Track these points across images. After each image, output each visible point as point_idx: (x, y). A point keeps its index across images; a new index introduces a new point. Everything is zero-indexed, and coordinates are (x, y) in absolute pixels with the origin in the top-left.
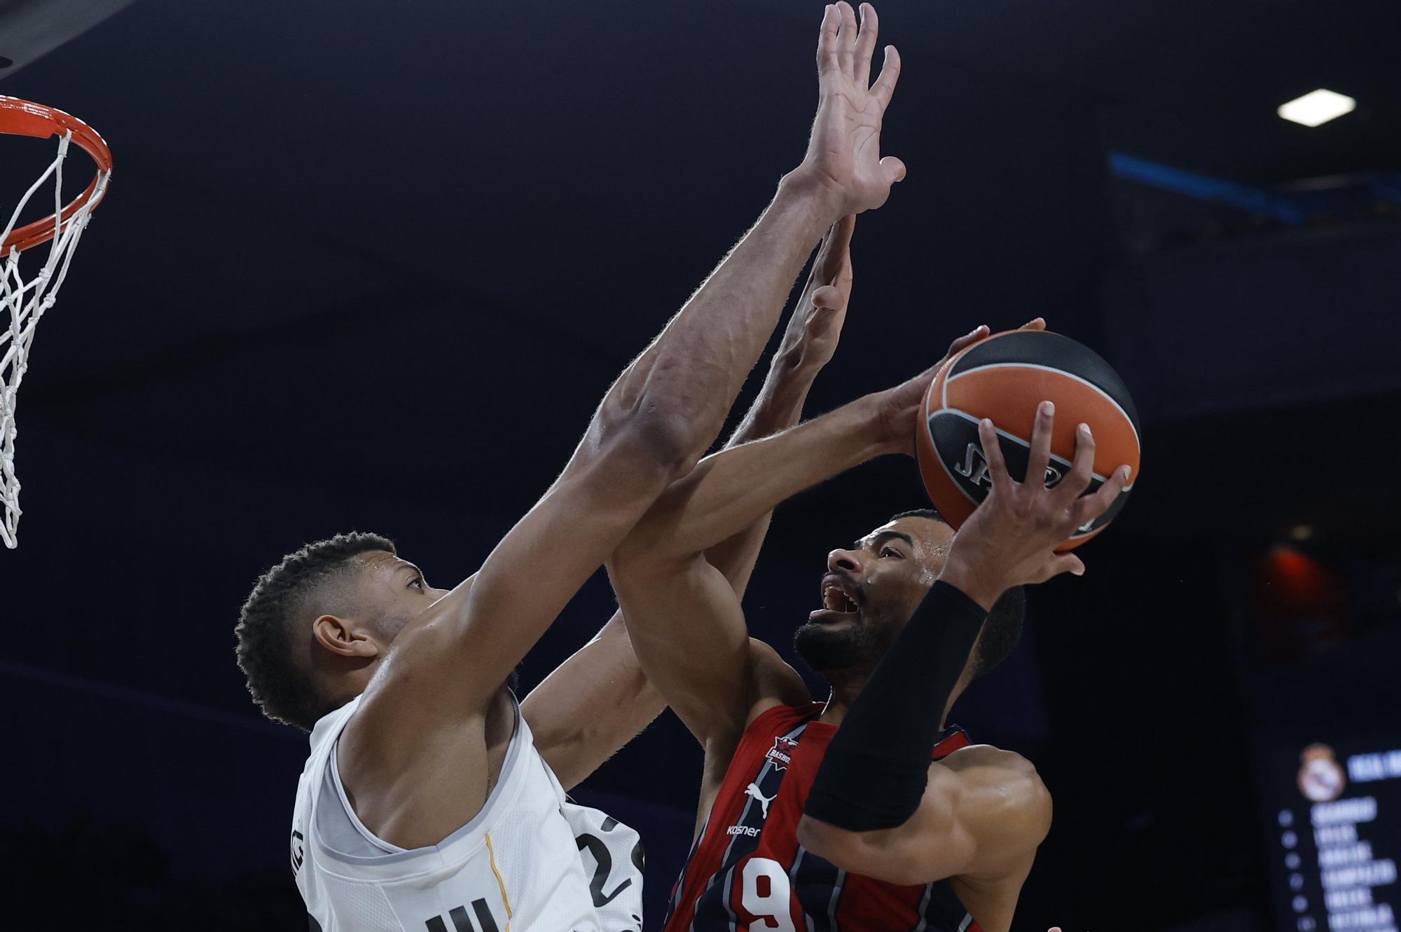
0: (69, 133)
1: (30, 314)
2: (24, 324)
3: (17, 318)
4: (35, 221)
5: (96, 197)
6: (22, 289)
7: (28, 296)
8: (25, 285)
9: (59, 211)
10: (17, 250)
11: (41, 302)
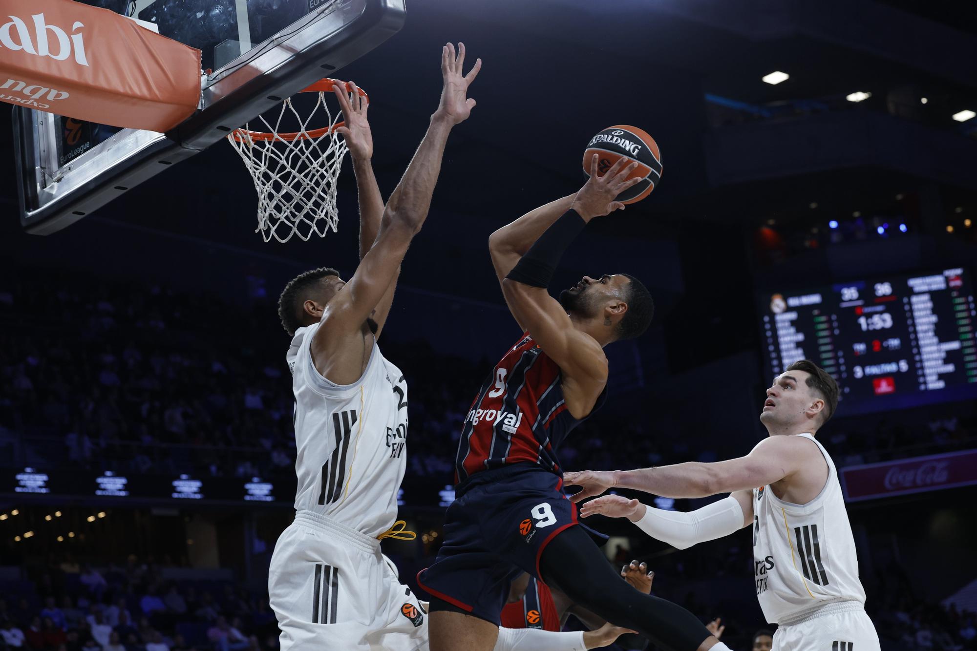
1: (341, 153)
2: (340, 156)
3: (337, 154)
6: (338, 144)
7: (341, 147)
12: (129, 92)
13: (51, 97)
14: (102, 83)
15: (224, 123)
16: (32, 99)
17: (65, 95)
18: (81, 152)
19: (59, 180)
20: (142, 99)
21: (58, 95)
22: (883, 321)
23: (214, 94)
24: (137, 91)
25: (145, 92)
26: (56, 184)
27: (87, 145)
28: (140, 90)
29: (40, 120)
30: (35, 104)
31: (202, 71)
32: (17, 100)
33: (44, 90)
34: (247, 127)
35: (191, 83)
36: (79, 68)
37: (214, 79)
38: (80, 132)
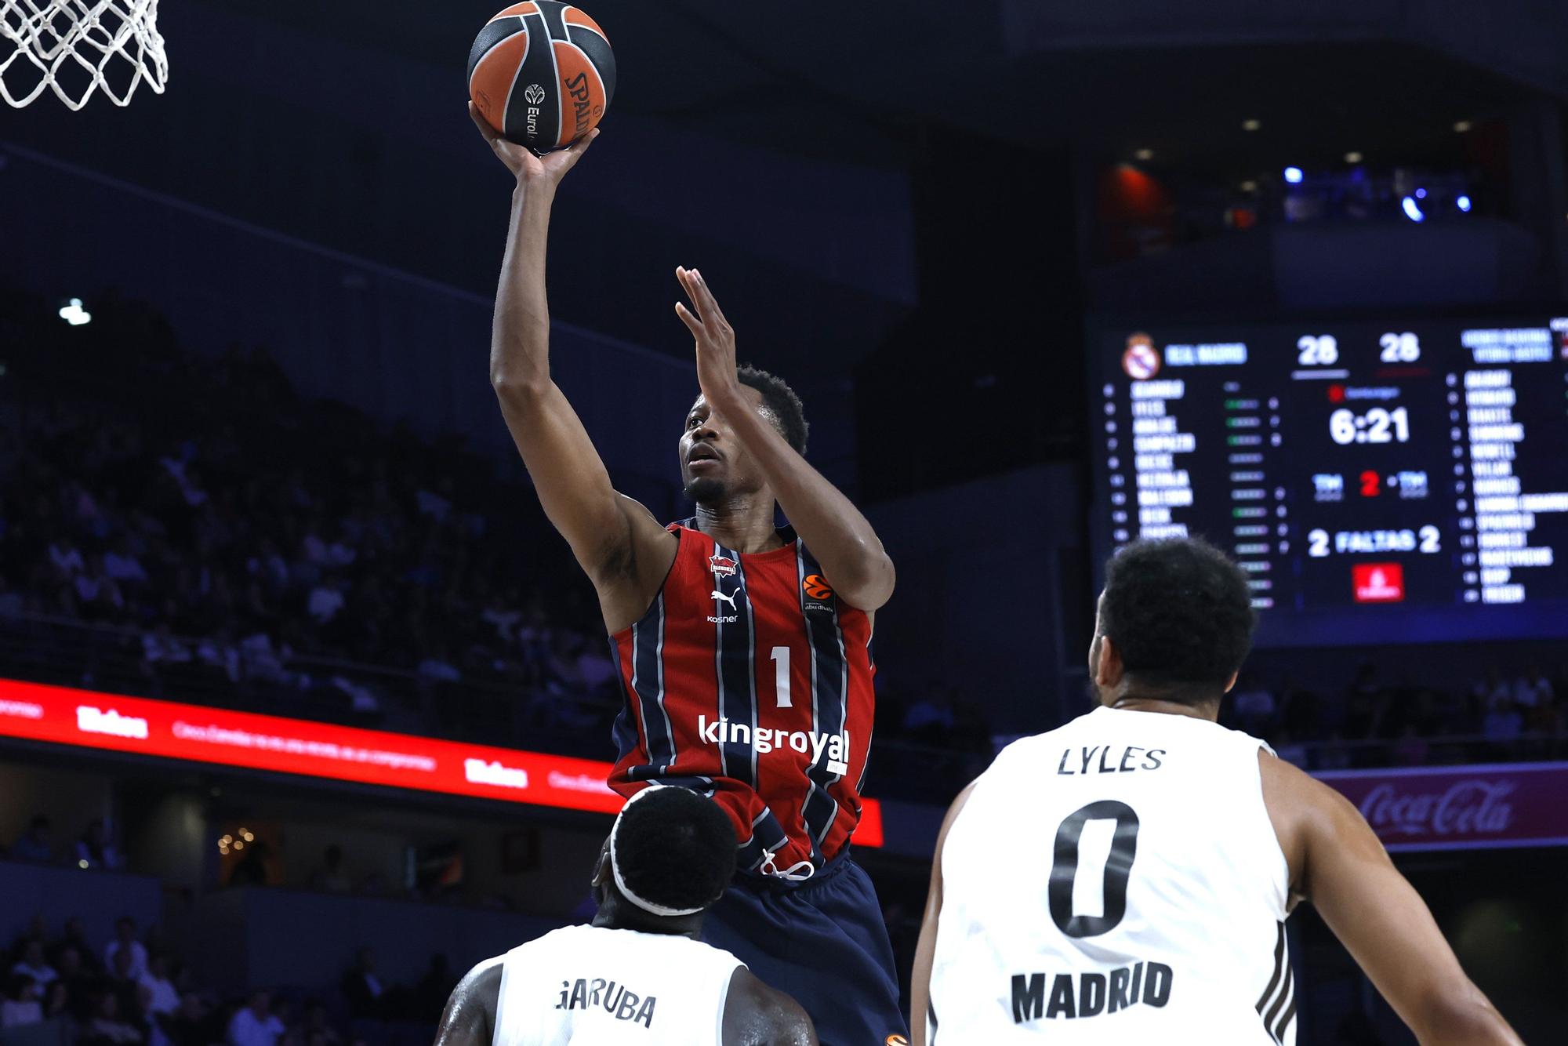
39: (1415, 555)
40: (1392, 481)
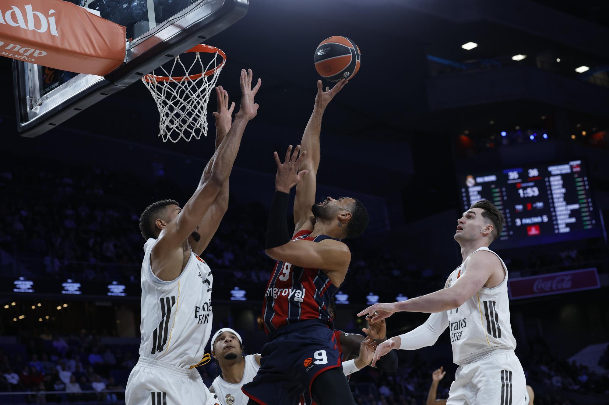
0: (218, 52)
1: (210, 89)
2: (208, 91)
3: (207, 90)
4: (211, 70)
5: (223, 65)
6: (208, 84)
7: (209, 85)
8: (209, 83)
9: (216, 68)
10: (207, 76)
11: (212, 86)
12: (83, 52)
13: (36, 55)
14: (67, 46)
15: (140, 70)
16: (25, 56)
17: (44, 53)
18: (54, 88)
19: (40, 105)
20: (90, 56)
21: (40, 53)
22: (533, 192)
23: (133, 53)
24: (87, 51)
25: (93, 52)
26: (39, 107)
27: (57, 84)
28: (88, 50)
29: (29, 68)
30: (26, 59)
31: (126, 40)
32: (15, 56)
33: (32, 50)
34: (153, 73)
35: (120, 47)
36: (53, 37)
37: (134, 44)
38: (53, 75)
39: (542, 223)
40: (534, 205)
